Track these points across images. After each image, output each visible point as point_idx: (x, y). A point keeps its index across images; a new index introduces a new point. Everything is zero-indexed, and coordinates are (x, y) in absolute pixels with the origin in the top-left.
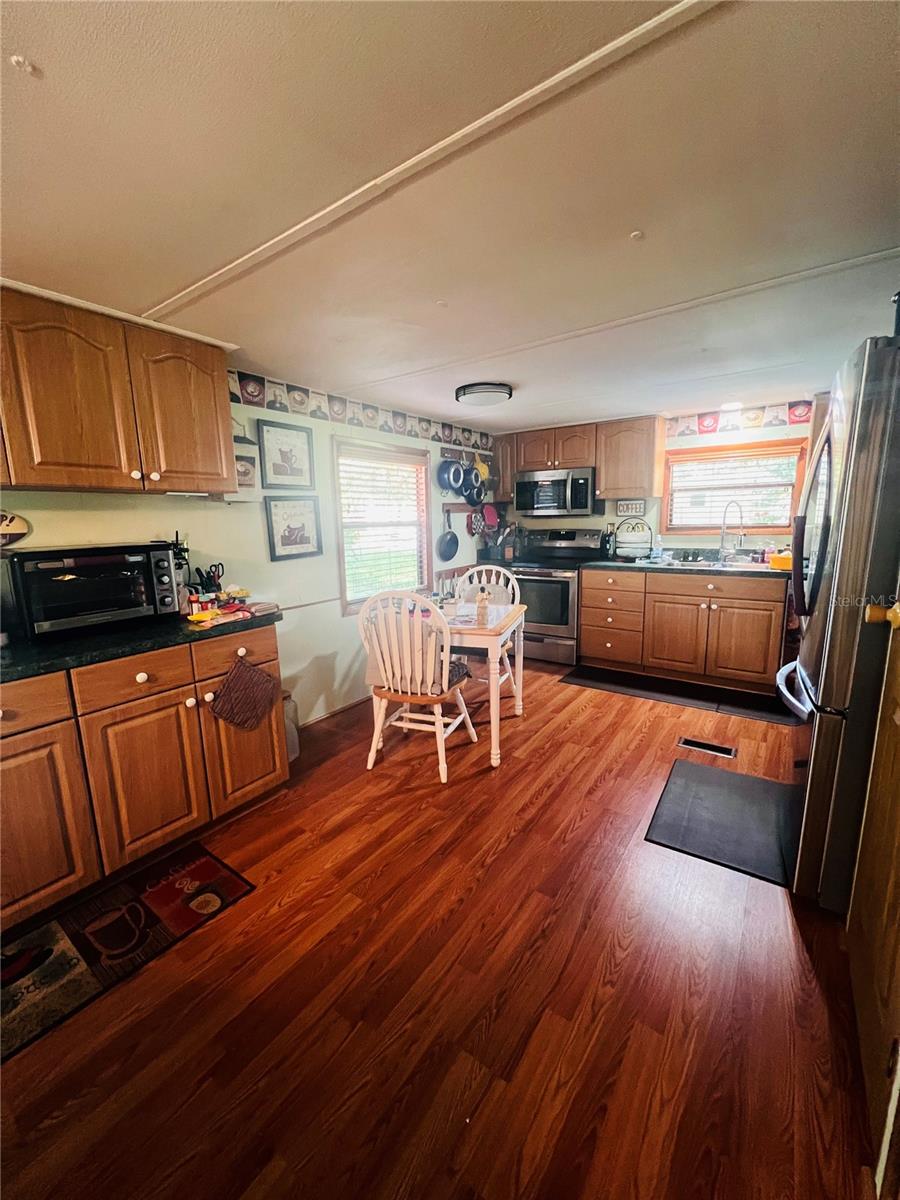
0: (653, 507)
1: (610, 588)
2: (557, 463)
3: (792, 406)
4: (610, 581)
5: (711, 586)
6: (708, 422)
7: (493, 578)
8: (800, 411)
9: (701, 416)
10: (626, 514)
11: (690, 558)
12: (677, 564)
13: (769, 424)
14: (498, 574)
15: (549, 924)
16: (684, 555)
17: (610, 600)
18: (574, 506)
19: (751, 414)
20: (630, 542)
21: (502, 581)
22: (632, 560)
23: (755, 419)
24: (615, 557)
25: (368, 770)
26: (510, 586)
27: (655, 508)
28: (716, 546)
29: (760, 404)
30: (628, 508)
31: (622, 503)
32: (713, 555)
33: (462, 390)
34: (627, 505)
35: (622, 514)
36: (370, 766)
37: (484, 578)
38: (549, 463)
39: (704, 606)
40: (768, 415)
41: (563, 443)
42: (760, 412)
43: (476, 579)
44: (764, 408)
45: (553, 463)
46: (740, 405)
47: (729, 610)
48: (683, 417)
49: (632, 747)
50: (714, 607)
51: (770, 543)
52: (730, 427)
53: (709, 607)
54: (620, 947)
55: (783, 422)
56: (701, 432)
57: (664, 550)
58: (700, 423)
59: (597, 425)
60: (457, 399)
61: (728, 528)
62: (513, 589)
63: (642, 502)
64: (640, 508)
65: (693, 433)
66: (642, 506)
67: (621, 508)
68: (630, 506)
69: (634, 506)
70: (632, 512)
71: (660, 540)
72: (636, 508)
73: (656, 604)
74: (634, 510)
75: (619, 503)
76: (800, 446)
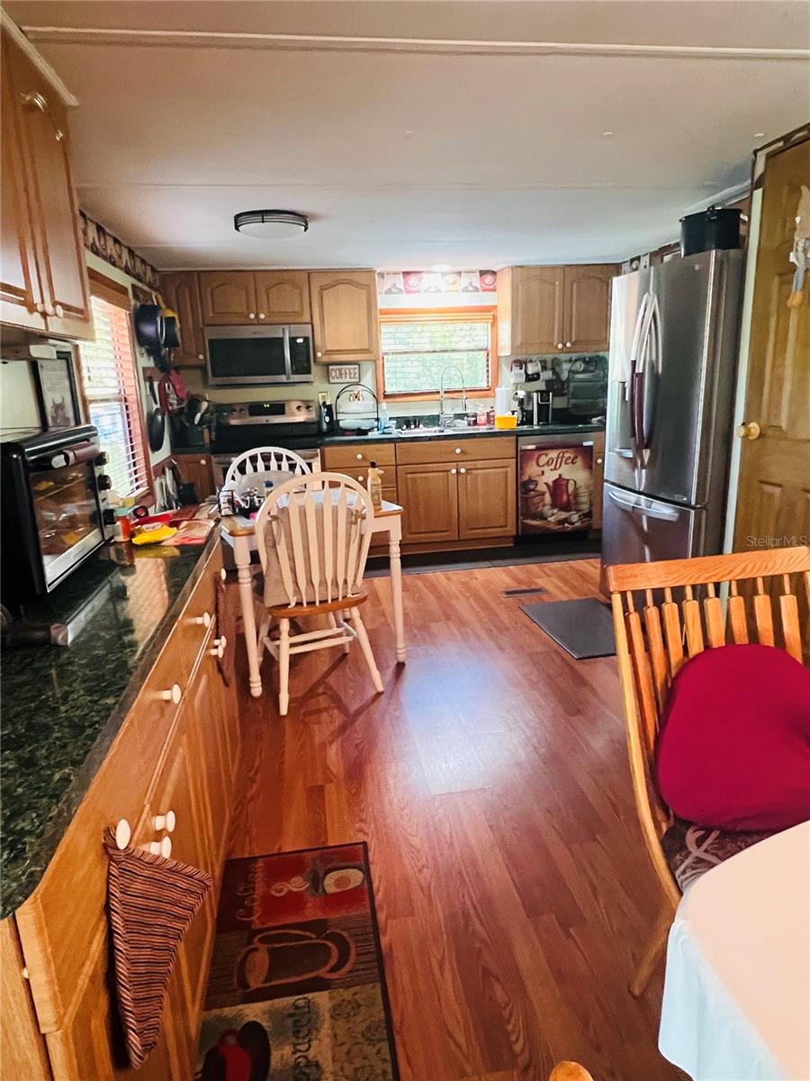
0: (367, 372)
1: (361, 464)
2: (262, 316)
3: (482, 273)
4: (359, 457)
5: (458, 451)
6: (413, 280)
8: (489, 279)
9: (406, 274)
10: (344, 380)
11: (413, 427)
13: (465, 290)
16: (407, 422)
18: (295, 372)
19: (451, 278)
20: (353, 413)
21: (285, 465)
22: (365, 432)
23: (454, 283)
24: (345, 431)
27: (371, 371)
28: (436, 412)
29: (460, 269)
30: (341, 374)
31: (335, 367)
32: (434, 420)
34: (340, 370)
35: (337, 381)
38: (252, 316)
39: (454, 471)
40: (464, 281)
41: (268, 290)
42: (456, 277)
44: (460, 273)
45: (257, 316)
46: (447, 268)
47: (476, 471)
48: (388, 274)
50: (463, 470)
52: (433, 290)
53: (458, 472)
55: (476, 289)
56: (408, 292)
57: (390, 419)
58: (406, 283)
59: (309, 273)
61: (445, 392)
63: (357, 366)
64: (355, 374)
65: (400, 291)
66: (357, 371)
67: (333, 374)
68: (343, 371)
69: (347, 371)
70: (346, 377)
71: (385, 408)
72: (350, 374)
73: (409, 476)
74: (348, 376)
75: (331, 367)
76: (492, 313)
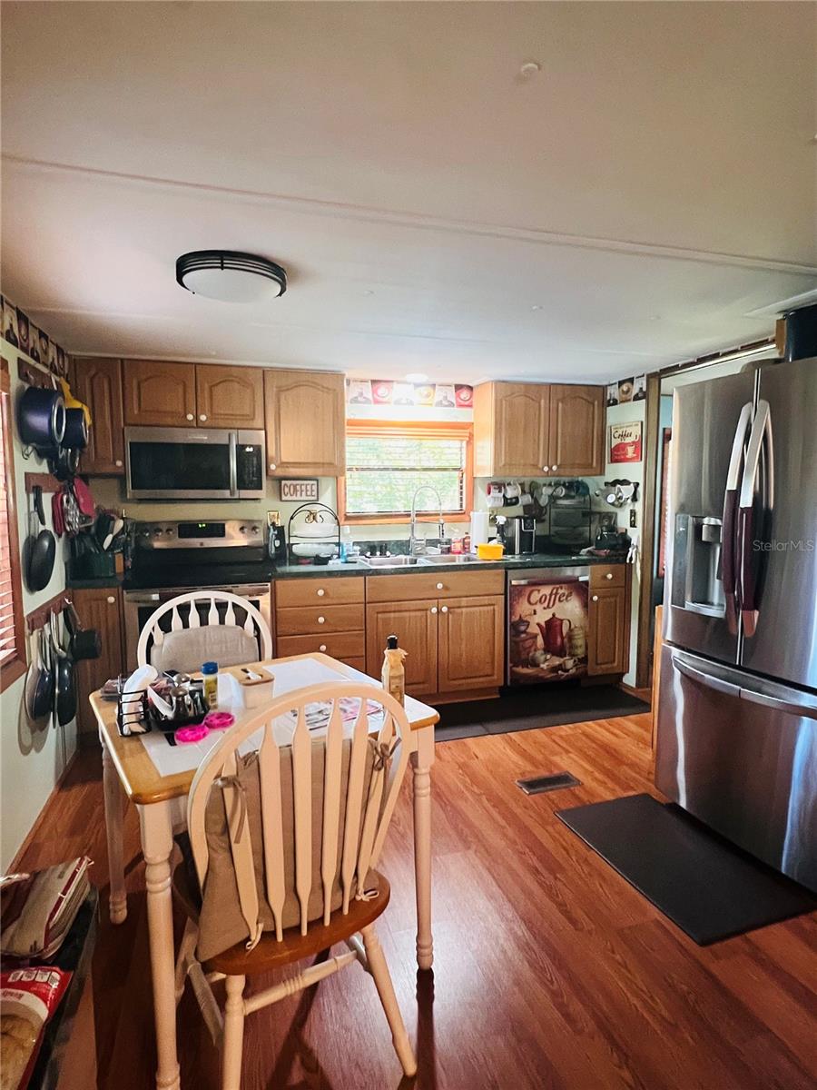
0: (326, 490)
2: (203, 418)
3: (458, 387)
4: (321, 593)
5: (440, 586)
6: (382, 390)
8: (465, 394)
9: (374, 382)
10: (299, 498)
13: (440, 404)
17: (321, 620)
18: (241, 486)
19: (424, 390)
20: (309, 537)
21: (230, 617)
22: (324, 561)
23: (428, 396)
26: (249, 624)
27: (330, 488)
29: (433, 381)
30: (295, 490)
31: (288, 482)
34: (295, 486)
35: (289, 498)
38: (190, 417)
39: (434, 610)
40: (439, 395)
41: (211, 388)
42: (430, 389)
43: (176, 621)
44: (434, 385)
45: (197, 417)
47: (457, 610)
48: (357, 381)
50: (445, 609)
52: (404, 401)
53: (439, 612)
55: (451, 404)
56: (376, 402)
57: (354, 543)
58: (374, 392)
59: (263, 371)
61: (418, 515)
62: (257, 628)
63: (315, 482)
64: (312, 491)
65: (367, 401)
66: (315, 488)
67: (287, 490)
68: (298, 487)
69: (303, 487)
70: (301, 495)
71: (349, 532)
72: (307, 491)
73: (380, 615)
74: (304, 493)
75: (283, 482)
76: (468, 431)
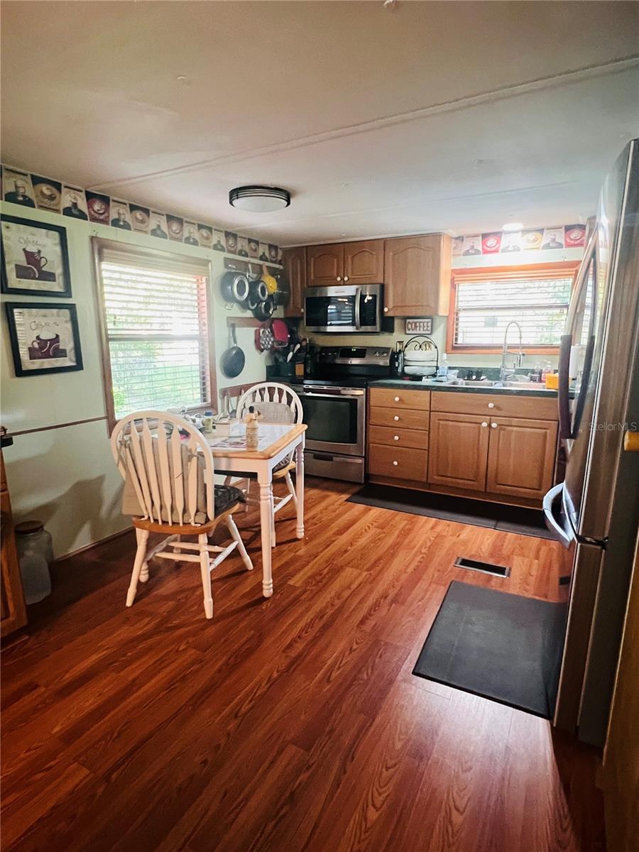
0: (439, 325)
1: (395, 406)
2: (346, 279)
3: (569, 229)
4: (397, 399)
5: (491, 405)
6: (491, 242)
7: (276, 396)
8: (575, 234)
9: (485, 236)
10: (414, 332)
11: (474, 377)
12: (462, 383)
13: (547, 247)
14: (280, 391)
15: (300, 784)
16: (468, 374)
17: (397, 418)
18: (363, 323)
19: (531, 236)
20: (418, 359)
21: (284, 399)
22: (419, 378)
23: (535, 241)
24: (404, 376)
25: (127, 608)
26: (293, 405)
27: (442, 325)
28: (497, 365)
29: (540, 226)
30: (416, 327)
31: (411, 321)
32: (495, 374)
33: (235, 194)
34: (415, 323)
35: (411, 332)
36: (129, 603)
37: (266, 395)
38: (339, 279)
39: (485, 424)
40: (546, 238)
41: (353, 258)
42: (538, 234)
44: (543, 229)
45: (342, 279)
46: (520, 226)
47: (509, 428)
48: (468, 237)
49: (410, 570)
50: (494, 425)
51: (546, 363)
52: (511, 248)
53: (489, 426)
54: (374, 806)
55: (560, 246)
56: (486, 252)
57: (450, 368)
58: (484, 243)
59: (385, 241)
60: (231, 203)
61: (509, 348)
62: (296, 406)
63: (430, 320)
64: (428, 327)
65: (477, 252)
66: (429, 324)
67: (410, 326)
68: (418, 324)
69: (425, 324)
70: (420, 330)
71: (445, 358)
72: (424, 327)
73: (441, 422)
74: (422, 329)
75: (408, 321)
76: (574, 269)
